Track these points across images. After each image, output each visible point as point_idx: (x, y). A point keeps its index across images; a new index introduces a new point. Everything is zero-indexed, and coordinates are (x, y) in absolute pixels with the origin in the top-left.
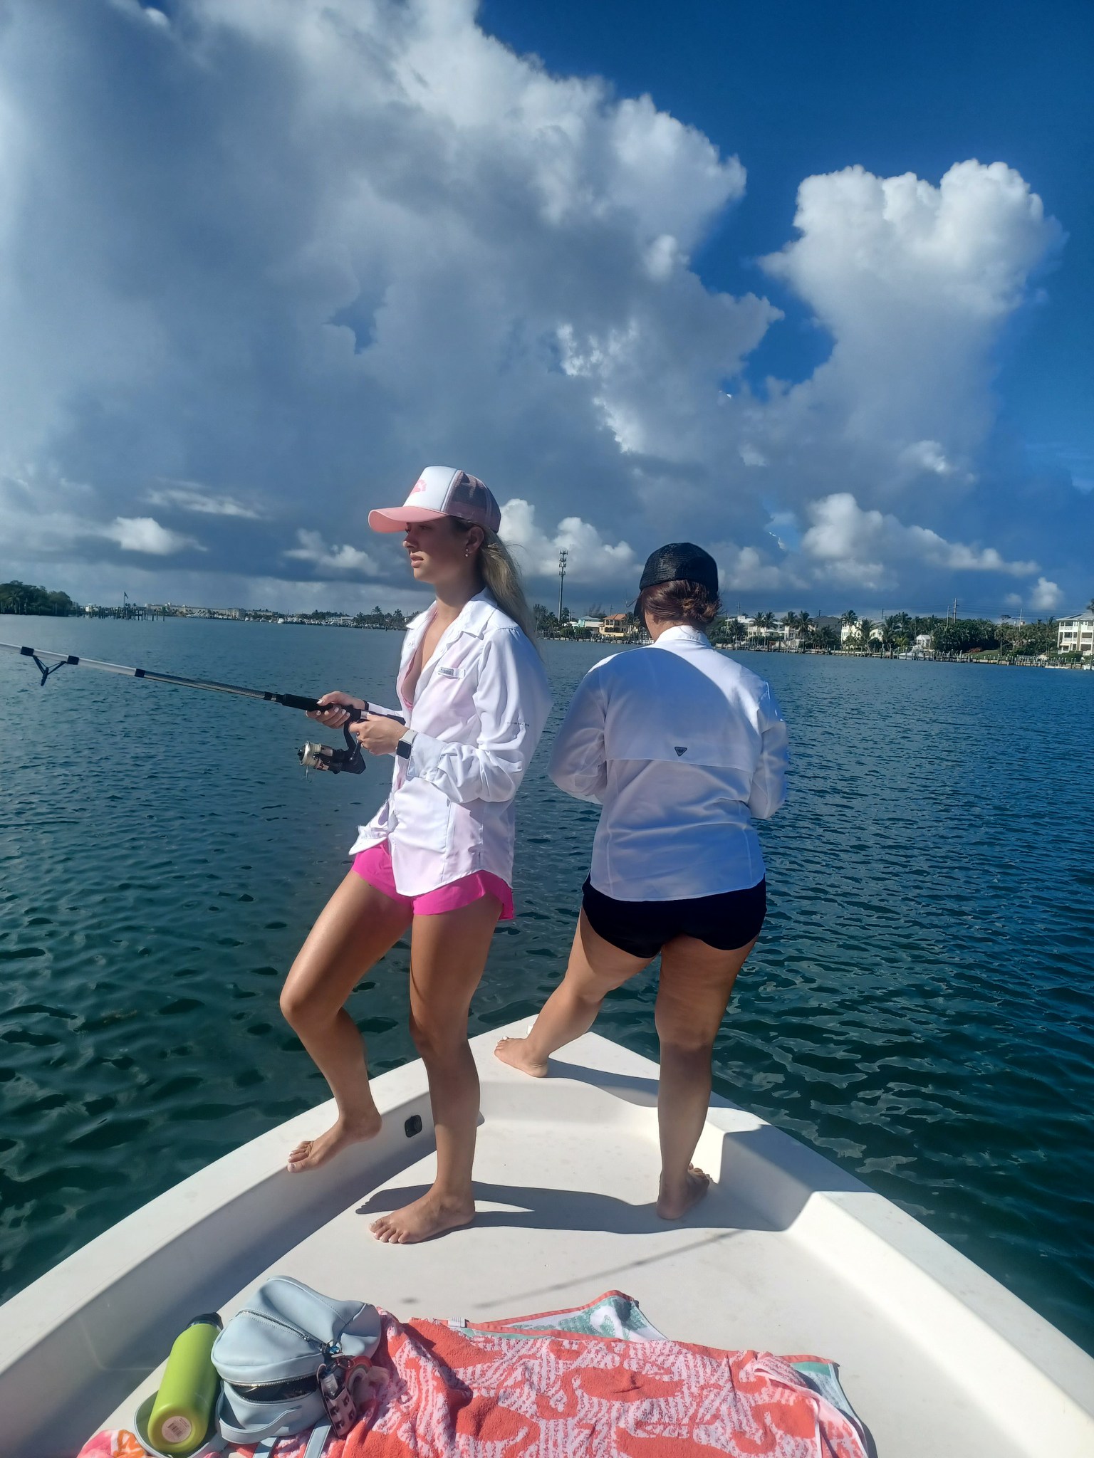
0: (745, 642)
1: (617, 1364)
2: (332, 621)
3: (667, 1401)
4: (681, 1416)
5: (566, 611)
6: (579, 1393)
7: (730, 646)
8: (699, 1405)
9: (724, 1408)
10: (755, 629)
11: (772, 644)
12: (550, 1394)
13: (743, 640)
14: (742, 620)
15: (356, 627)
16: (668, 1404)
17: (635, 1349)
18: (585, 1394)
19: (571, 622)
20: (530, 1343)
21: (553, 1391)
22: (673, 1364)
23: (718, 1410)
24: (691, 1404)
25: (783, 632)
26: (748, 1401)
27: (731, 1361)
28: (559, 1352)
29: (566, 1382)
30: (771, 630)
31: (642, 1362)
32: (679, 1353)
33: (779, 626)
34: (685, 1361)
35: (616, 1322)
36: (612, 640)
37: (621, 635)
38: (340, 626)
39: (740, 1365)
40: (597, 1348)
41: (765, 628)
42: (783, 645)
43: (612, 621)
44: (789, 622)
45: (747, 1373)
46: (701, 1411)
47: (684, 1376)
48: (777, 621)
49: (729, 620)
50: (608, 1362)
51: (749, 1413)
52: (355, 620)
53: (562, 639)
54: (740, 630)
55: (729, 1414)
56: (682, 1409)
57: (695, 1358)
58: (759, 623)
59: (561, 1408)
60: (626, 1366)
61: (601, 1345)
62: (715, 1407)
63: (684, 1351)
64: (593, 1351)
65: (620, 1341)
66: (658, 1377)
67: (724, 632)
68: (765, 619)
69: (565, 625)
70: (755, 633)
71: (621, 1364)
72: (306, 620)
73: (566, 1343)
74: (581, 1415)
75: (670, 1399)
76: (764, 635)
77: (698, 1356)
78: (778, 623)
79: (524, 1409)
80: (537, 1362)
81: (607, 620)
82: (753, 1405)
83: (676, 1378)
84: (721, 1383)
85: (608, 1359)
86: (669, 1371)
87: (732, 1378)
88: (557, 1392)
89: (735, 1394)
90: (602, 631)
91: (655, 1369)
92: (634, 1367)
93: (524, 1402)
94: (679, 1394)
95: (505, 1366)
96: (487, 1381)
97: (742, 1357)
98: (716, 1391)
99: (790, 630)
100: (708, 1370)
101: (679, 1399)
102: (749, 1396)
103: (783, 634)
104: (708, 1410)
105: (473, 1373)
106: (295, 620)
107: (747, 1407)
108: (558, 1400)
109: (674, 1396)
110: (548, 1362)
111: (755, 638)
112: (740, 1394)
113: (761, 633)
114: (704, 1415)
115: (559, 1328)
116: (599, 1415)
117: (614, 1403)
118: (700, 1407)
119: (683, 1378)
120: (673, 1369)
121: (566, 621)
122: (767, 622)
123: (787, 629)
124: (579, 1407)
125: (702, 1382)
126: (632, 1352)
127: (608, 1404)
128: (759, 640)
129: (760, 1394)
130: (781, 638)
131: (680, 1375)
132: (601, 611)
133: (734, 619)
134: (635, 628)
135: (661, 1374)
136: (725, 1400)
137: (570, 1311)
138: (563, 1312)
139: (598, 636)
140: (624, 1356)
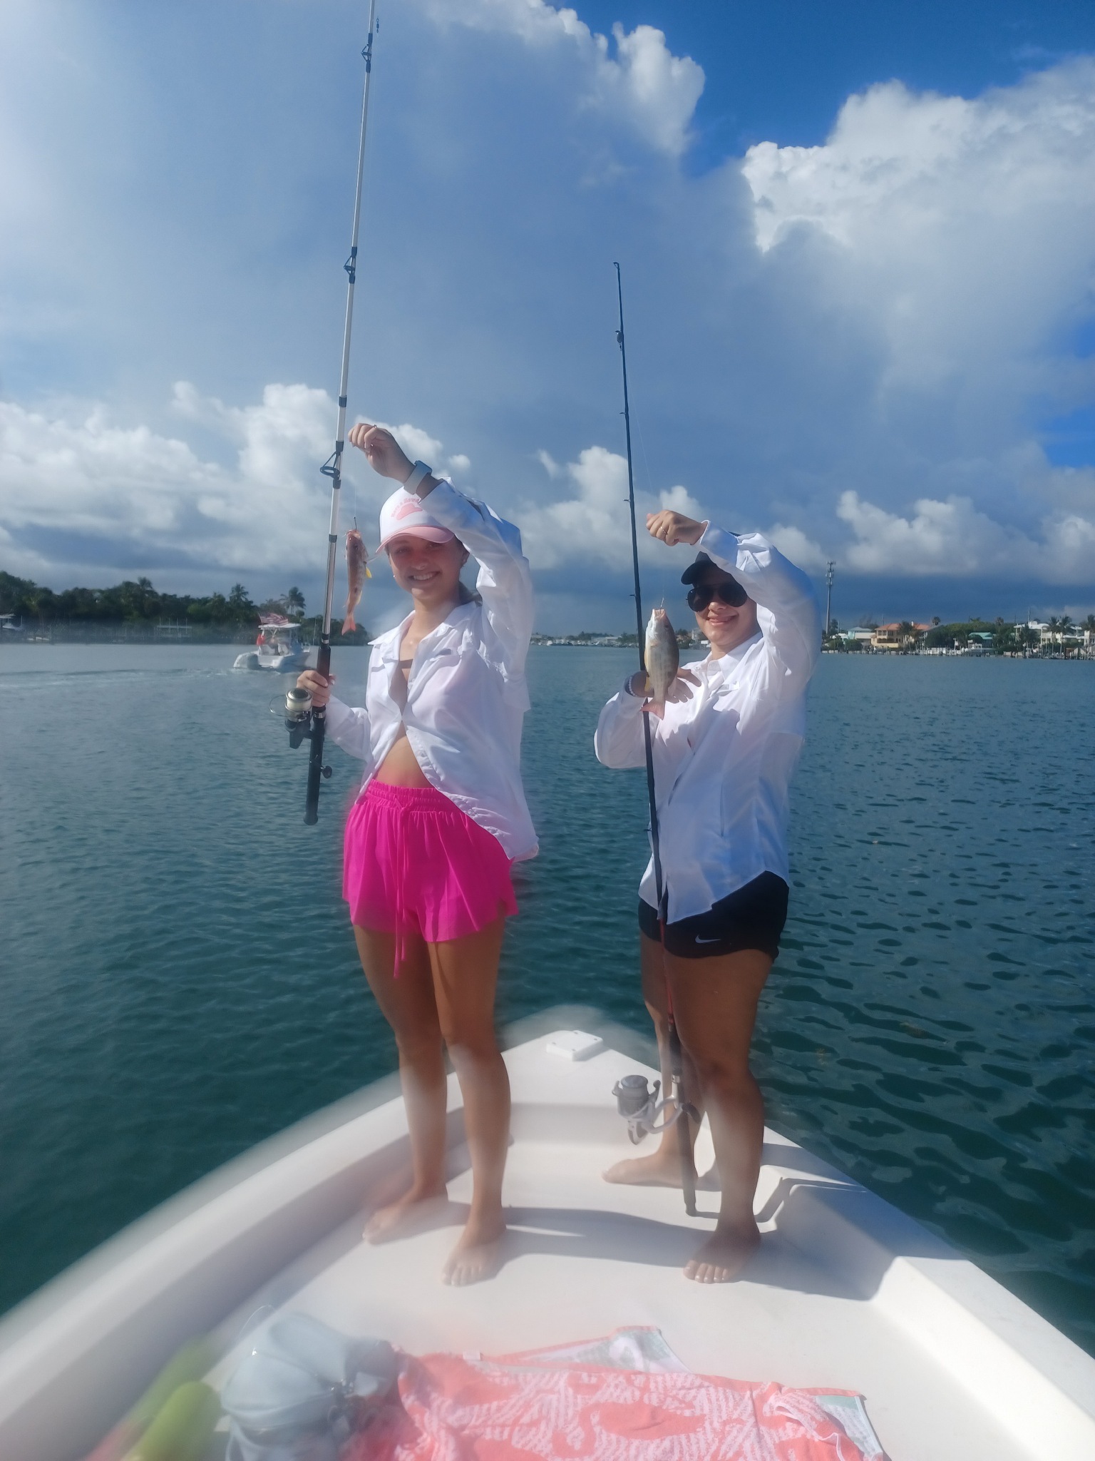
0: (1037, 649)
1: (637, 1398)
2: (598, 641)
3: (688, 1438)
4: (702, 1454)
5: (835, 623)
6: (597, 1429)
7: (1020, 654)
8: (721, 1442)
9: (747, 1446)
10: (1049, 635)
11: (1070, 651)
12: (568, 1430)
13: (1035, 648)
14: (1033, 625)
15: (620, 646)
16: (689, 1441)
17: (656, 1382)
18: (603, 1431)
19: (840, 634)
20: (547, 1376)
21: (571, 1427)
22: (695, 1397)
23: (741, 1446)
24: (713, 1441)
25: (1083, 637)
26: (771, 1437)
27: (755, 1394)
28: (577, 1386)
29: (584, 1417)
30: (1068, 636)
31: (662, 1396)
32: (701, 1386)
33: (1077, 631)
34: (707, 1394)
35: (636, 1354)
36: (885, 652)
37: (896, 645)
38: (606, 646)
39: (763, 1398)
40: (617, 1382)
41: (1061, 634)
42: (1082, 652)
43: (885, 631)
44: (1090, 626)
45: (771, 1407)
46: (724, 1448)
47: (706, 1411)
48: (1074, 626)
49: (1018, 626)
50: (627, 1396)
51: (773, 1450)
52: (619, 640)
53: (830, 652)
54: (1032, 637)
55: (753, 1451)
56: (703, 1445)
57: (717, 1391)
58: (1054, 628)
59: (578, 1446)
60: (646, 1400)
61: (621, 1379)
62: (737, 1444)
63: (706, 1384)
64: (613, 1385)
65: (640, 1373)
66: (679, 1412)
67: (1013, 640)
68: (1060, 624)
69: (834, 637)
70: (1049, 640)
71: (642, 1398)
72: (573, 642)
73: (585, 1376)
74: (598, 1453)
75: (692, 1435)
76: (1060, 641)
77: (720, 1389)
78: (1077, 628)
79: (539, 1448)
80: (554, 1397)
81: (880, 631)
82: (777, 1442)
83: (698, 1413)
84: (744, 1418)
85: (628, 1394)
86: (690, 1405)
87: (756, 1413)
88: (575, 1429)
89: (759, 1430)
90: (874, 643)
91: (676, 1403)
92: (655, 1402)
93: (540, 1441)
94: (701, 1429)
95: (521, 1402)
96: (502, 1416)
97: (766, 1389)
98: (738, 1426)
99: (1090, 636)
100: (731, 1404)
101: (700, 1436)
102: (773, 1432)
103: (1083, 640)
104: (730, 1446)
105: (489, 1409)
106: (563, 641)
107: (770, 1445)
108: (575, 1437)
109: (695, 1432)
110: (566, 1397)
111: (1050, 645)
112: (763, 1429)
113: (1057, 640)
114: (726, 1453)
115: (577, 1360)
116: (617, 1453)
117: (633, 1440)
118: (723, 1444)
119: (705, 1412)
120: (695, 1403)
121: (835, 633)
122: (1063, 626)
123: (1087, 634)
124: (596, 1445)
125: (725, 1417)
126: (652, 1386)
127: (627, 1442)
128: (1055, 647)
129: (785, 1429)
130: (1080, 645)
131: (702, 1410)
132: (873, 622)
133: (1024, 626)
134: (911, 638)
135: (682, 1409)
136: (747, 1436)
137: (588, 1342)
138: (582, 1343)
139: (869, 648)
140: (645, 1389)
